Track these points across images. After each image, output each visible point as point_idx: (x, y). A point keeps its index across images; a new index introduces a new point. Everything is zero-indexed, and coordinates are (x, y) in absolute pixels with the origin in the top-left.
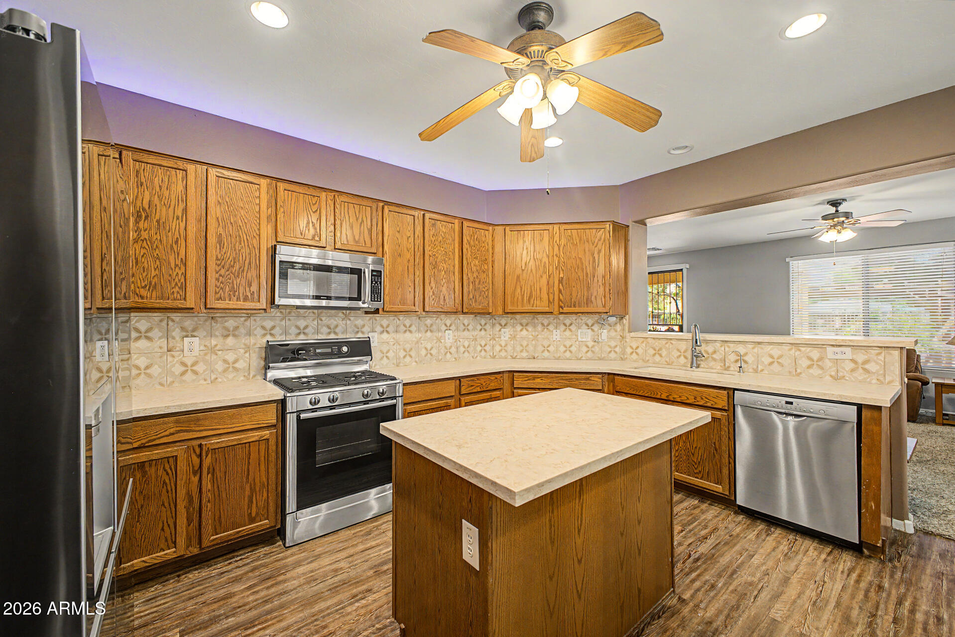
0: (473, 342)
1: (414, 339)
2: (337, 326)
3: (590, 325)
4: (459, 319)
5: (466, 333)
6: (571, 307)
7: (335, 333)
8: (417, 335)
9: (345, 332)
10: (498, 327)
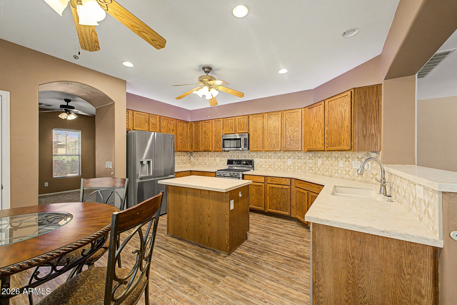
0: (304, 165)
1: (273, 161)
2: (246, 156)
3: (360, 158)
4: (296, 154)
5: (300, 160)
6: (331, 147)
7: (246, 158)
8: (274, 160)
9: (249, 157)
10: (317, 158)
